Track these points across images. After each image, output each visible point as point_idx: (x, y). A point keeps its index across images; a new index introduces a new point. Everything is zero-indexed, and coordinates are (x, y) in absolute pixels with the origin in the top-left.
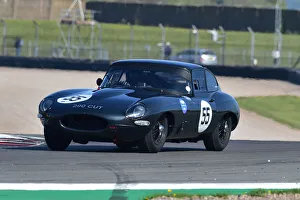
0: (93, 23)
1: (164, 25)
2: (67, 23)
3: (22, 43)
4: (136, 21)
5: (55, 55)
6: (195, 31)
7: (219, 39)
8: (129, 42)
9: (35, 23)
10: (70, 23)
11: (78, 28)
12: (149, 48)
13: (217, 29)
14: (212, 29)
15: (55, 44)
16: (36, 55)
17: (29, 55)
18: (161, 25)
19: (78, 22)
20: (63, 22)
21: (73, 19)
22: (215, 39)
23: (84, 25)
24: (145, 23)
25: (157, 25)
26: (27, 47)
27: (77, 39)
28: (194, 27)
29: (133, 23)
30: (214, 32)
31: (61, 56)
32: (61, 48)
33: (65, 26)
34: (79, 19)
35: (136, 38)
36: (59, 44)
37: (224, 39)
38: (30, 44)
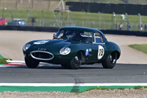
0: (69, 11)
1: (100, 12)
2: (57, 11)
3: (37, 20)
4: (88, 10)
5: (51, 26)
6: (114, 15)
7: (125, 19)
8: (85, 20)
9: (42, 11)
10: (58, 11)
11: (62, 13)
12: (94, 23)
13: (124, 14)
14: (122, 14)
15: (51, 21)
16: (43, 26)
17: (40, 25)
18: (99, 12)
19: (62, 11)
20: (55, 11)
21: (60, 10)
22: (123, 18)
23: (65, 12)
24: (92, 11)
25: (97, 12)
26: (39, 22)
27: (62, 18)
28: (114, 13)
29: (86, 11)
30: (123, 16)
31: (54, 26)
32: (54, 23)
33: (56, 13)
34: (63, 10)
35: (88, 18)
36: (54, 21)
37: (127, 19)
38: (40, 21)
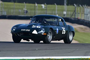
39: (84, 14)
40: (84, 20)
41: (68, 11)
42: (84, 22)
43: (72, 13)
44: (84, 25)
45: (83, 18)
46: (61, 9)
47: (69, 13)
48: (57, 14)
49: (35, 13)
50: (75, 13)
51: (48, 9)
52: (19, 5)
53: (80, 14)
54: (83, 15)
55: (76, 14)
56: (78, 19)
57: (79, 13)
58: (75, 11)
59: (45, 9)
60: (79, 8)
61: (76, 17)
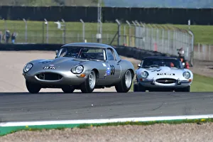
39: (135, 37)
40: (135, 48)
41: (104, 32)
42: (135, 52)
43: (112, 36)
44: (136, 58)
45: (133, 45)
46: (91, 29)
47: (108, 36)
48: (85, 38)
49: (43, 37)
50: (119, 36)
51: (68, 29)
52: (14, 25)
53: (127, 38)
54: (133, 39)
55: (120, 39)
56: (123, 46)
57: (126, 36)
58: (118, 32)
59: (63, 29)
60: (125, 27)
61: (121, 44)
